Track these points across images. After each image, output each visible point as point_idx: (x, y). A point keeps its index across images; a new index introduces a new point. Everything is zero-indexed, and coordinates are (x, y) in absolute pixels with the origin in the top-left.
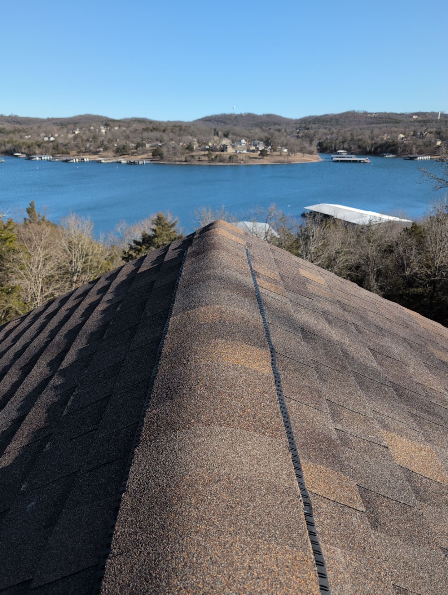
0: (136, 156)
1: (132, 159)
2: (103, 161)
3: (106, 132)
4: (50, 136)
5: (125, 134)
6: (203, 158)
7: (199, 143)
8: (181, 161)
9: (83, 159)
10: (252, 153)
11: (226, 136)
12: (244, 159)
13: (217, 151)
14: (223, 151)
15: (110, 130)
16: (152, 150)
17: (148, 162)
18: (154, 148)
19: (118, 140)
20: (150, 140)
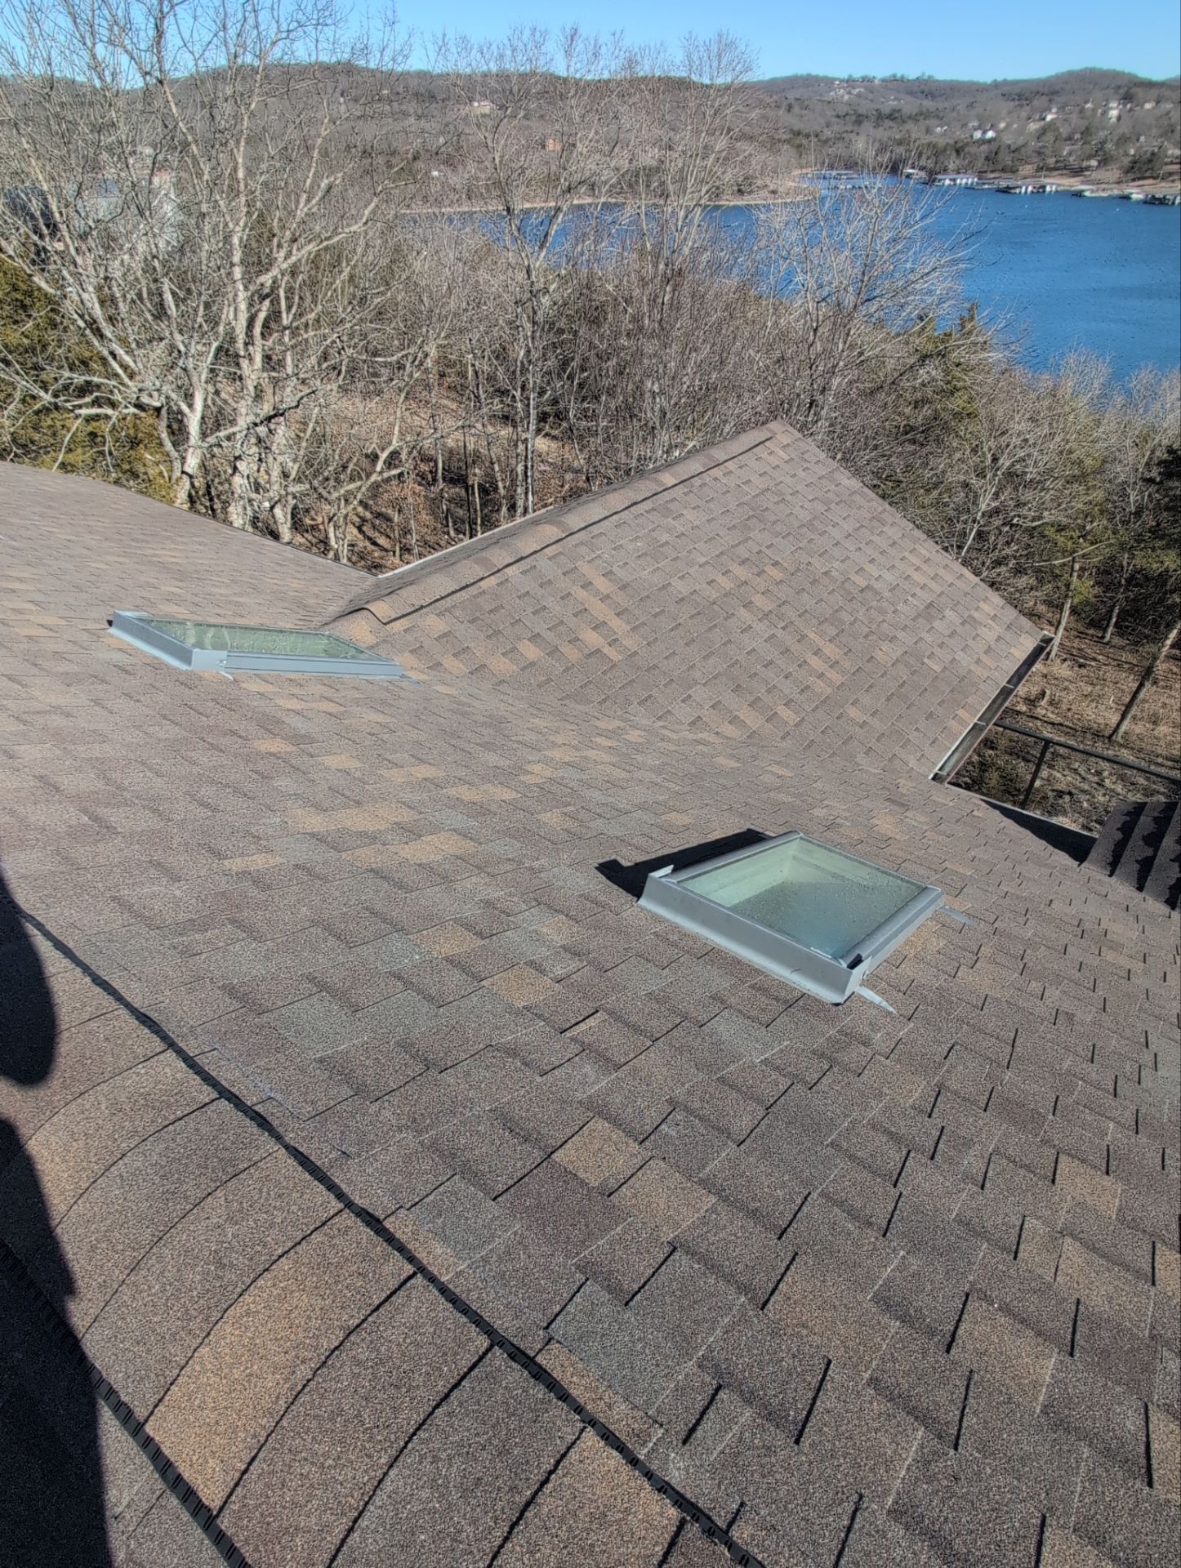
0: (1173, 181)
1: (1161, 189)
2: (1087, 194)
3: (1119, 118)
4: (988, 126)
5: (1165, 123)
9: (1044, 187)
15: (1131, 110)
19: (1142, 139)
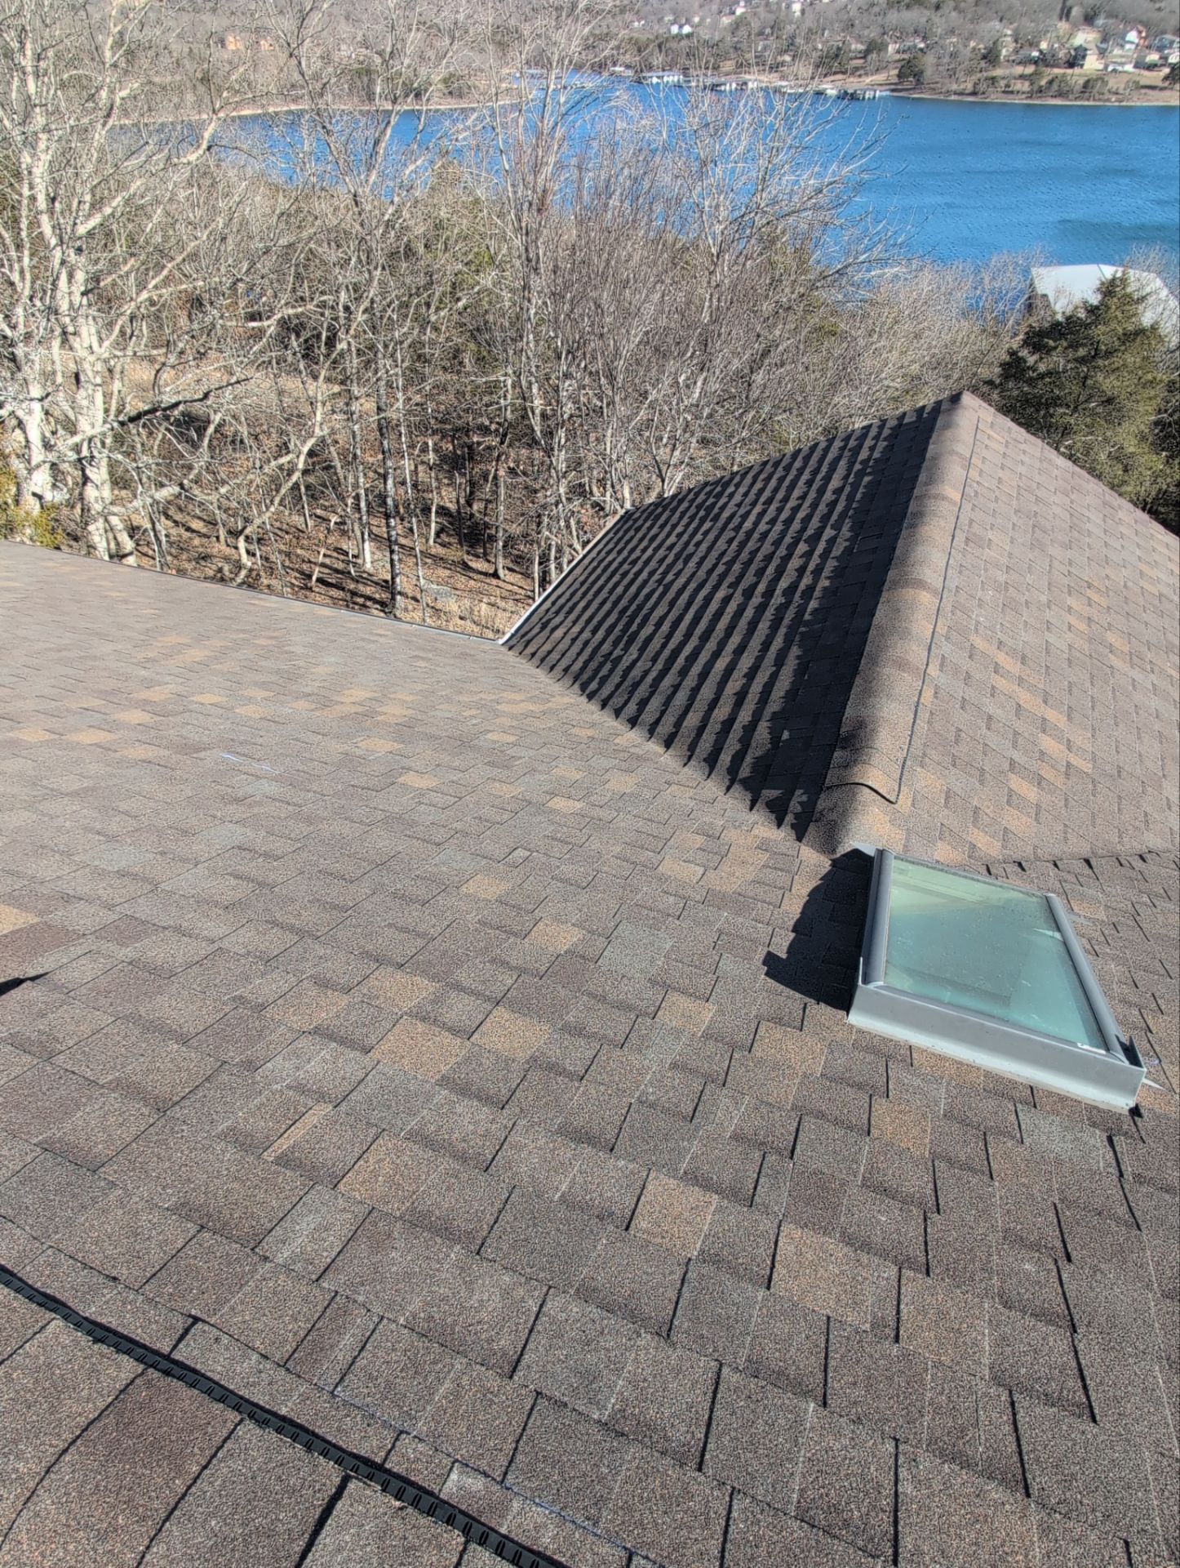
0: (860, 76)
1: (852, 84)
2: (786, 90)
3: (803, 12)
4: (683, 21)
5: (846, 17)
6: (1019, 86)
7: (1016, 41)
8: (961, 94)
9: (745, 83)
10: (1146, 73)
11: (1089, 19)
12: (1121, 91)
13: (1058, 66)
14: (1071, 64)
15: (812, 3)
16: (899, 61)
17: (884, 94)
18: (906, 56)
19: (827, 33)
20: (901, 34)
